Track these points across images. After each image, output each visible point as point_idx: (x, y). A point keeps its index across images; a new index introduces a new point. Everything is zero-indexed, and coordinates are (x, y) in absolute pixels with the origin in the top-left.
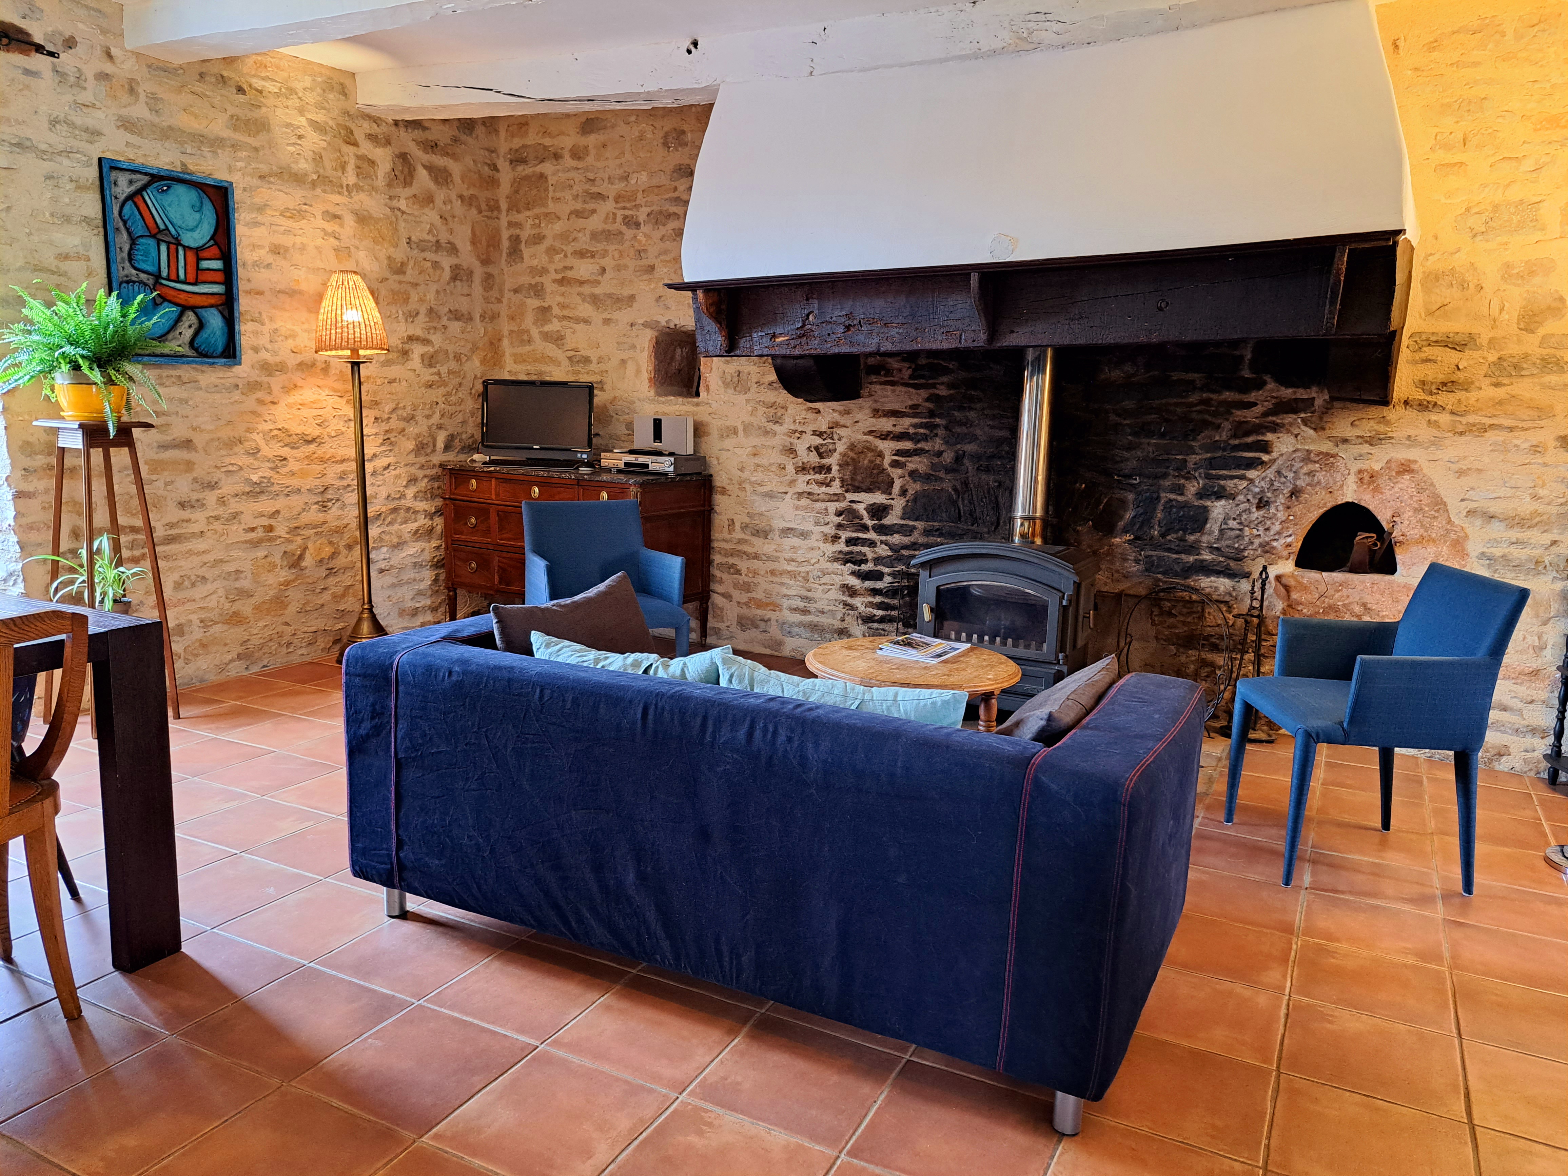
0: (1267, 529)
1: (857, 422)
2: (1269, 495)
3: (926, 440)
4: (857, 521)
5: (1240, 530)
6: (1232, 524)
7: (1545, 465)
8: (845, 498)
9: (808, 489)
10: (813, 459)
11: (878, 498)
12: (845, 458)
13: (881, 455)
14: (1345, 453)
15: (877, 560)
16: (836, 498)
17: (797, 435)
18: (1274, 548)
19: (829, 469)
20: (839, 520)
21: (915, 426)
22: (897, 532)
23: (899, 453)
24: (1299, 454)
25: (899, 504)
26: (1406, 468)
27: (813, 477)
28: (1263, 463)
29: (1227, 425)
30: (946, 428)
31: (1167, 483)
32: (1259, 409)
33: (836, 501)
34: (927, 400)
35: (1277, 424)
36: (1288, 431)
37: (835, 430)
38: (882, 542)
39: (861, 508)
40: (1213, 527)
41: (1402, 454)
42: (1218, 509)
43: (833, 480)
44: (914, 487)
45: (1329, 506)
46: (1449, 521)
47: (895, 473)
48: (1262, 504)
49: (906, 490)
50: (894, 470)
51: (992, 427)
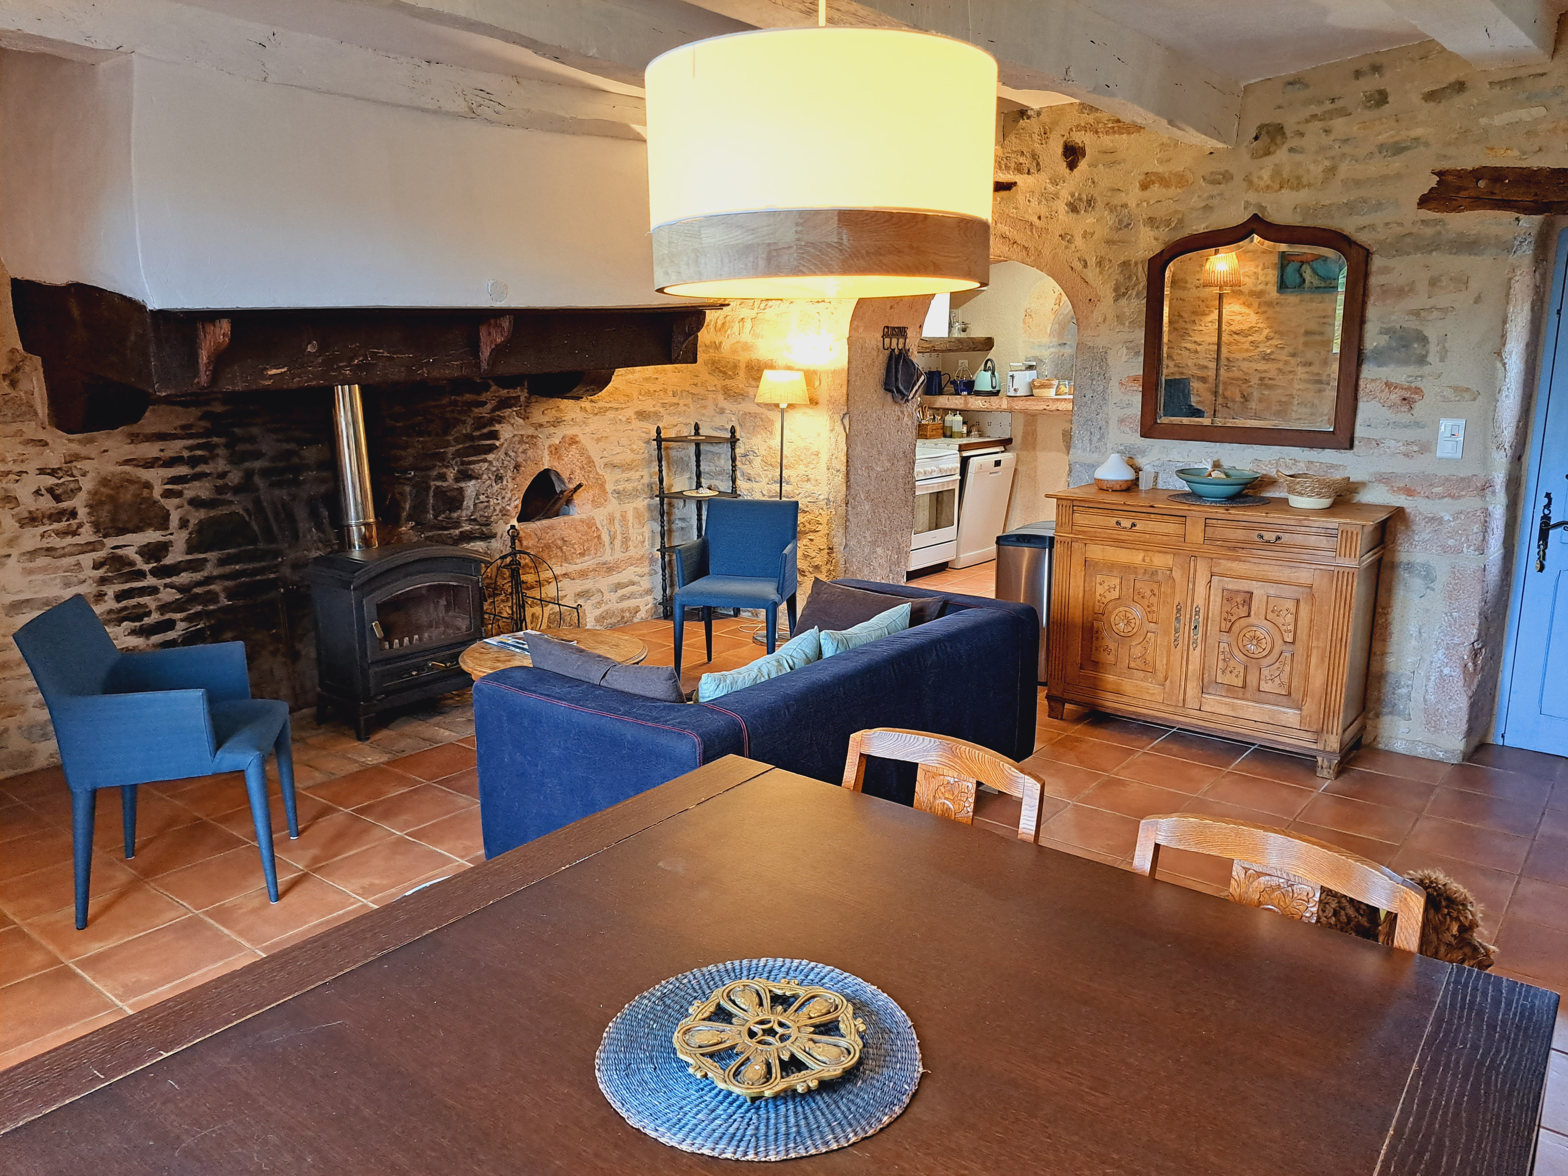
0: (503, 498)
1: (105, 451)
2: (502, 471)
3: (206, 463)
4: (126, 570)
5: (488, 502)
6: (482, 498)
7: (632, 430)
8: (103, 545)
9: (45, 544)
10: (47, 503)
11: (152, 536)
12: (97, 497)
13: (148, 485)
14: (542, 434)
15: (163, 608)
16: (90, 547)
17: (12, 477)
18: (508, 510)
19: (73, 514)
20: (100, 572)
21: (190, 448)
22: (185, 570)
23: (174, 480)
24: (516, 438)
25: (179, 539)
26: (573, 441)
27: (51, 528)
28: (497, 447)
29: (470, 421)
30: (227, 446)
31: (434, 473)
32: (489, 406)
33: (93, 550)
34: (200, 419)
35: (501, 417)
36: (509, 422)
37: (74, 464)
38: (166, 586)
39: (131, 553)
40: (468, 503)
41: (569, 431)
42: (471, 487)
43: (80, 526)
44: (197, 516)
45: (537, 473)
46: (597, 473)
47: (170, 504)
48: (499, 478)
49: (188, 521)
50: (168, 501)
51: (279, 441)
